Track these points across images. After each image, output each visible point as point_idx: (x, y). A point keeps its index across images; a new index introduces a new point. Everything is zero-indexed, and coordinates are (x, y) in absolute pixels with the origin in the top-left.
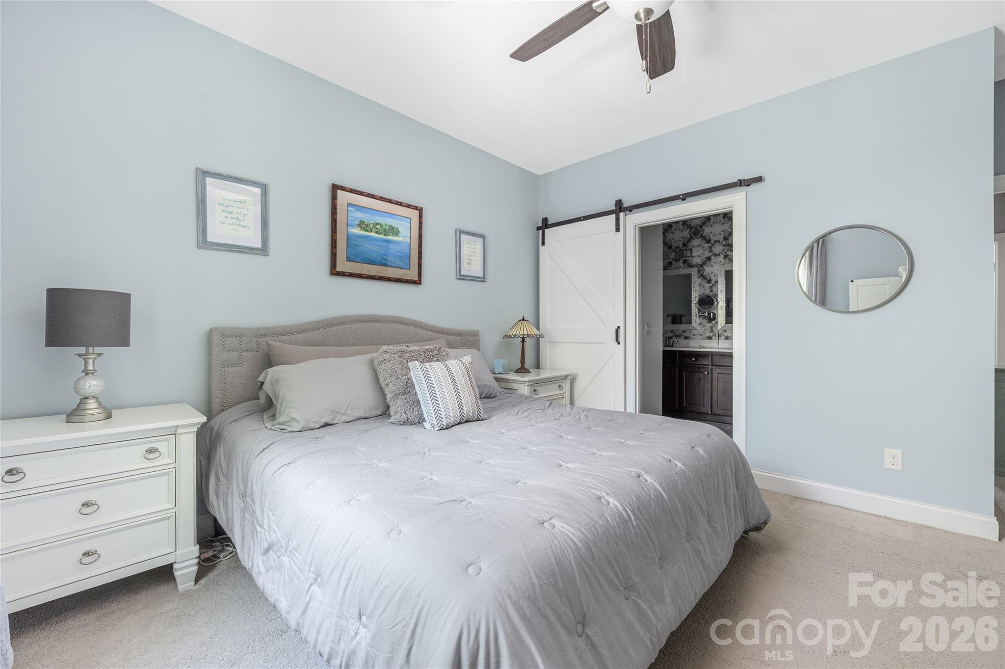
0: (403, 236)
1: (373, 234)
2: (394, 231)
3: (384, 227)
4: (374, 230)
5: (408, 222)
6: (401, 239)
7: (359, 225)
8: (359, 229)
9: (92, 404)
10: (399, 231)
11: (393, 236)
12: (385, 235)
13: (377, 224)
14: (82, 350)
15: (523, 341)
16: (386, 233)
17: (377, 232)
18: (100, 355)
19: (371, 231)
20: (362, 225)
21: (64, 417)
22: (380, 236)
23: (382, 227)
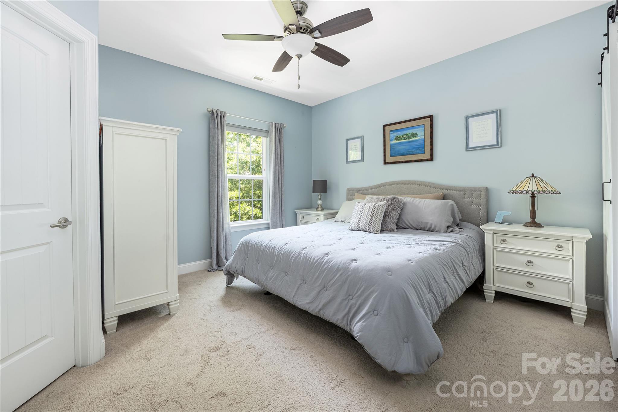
0: (420, 136)
1: (403, 141)
2: (414, 135)
3: (408, 135)
4: (403, 138)
5: (423, 127)
6: (418, 138)
7: (396, 139)
8: (395, 140)
9: (320, 207)
10: (417, 134)
11: (414, 138)
12: (409, 139)
13: (404, 135)
14: (318, 194)
15: (533, 196)
16: (409, 138)
17: (404, 139)
18: (321, 195)
19: (401, 140)
20: (397, 138)
21: (316, 209)
22: (406, 140)
23: (407, 136)
